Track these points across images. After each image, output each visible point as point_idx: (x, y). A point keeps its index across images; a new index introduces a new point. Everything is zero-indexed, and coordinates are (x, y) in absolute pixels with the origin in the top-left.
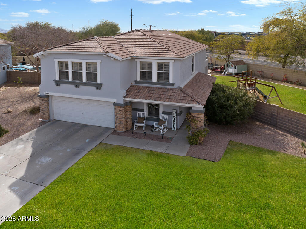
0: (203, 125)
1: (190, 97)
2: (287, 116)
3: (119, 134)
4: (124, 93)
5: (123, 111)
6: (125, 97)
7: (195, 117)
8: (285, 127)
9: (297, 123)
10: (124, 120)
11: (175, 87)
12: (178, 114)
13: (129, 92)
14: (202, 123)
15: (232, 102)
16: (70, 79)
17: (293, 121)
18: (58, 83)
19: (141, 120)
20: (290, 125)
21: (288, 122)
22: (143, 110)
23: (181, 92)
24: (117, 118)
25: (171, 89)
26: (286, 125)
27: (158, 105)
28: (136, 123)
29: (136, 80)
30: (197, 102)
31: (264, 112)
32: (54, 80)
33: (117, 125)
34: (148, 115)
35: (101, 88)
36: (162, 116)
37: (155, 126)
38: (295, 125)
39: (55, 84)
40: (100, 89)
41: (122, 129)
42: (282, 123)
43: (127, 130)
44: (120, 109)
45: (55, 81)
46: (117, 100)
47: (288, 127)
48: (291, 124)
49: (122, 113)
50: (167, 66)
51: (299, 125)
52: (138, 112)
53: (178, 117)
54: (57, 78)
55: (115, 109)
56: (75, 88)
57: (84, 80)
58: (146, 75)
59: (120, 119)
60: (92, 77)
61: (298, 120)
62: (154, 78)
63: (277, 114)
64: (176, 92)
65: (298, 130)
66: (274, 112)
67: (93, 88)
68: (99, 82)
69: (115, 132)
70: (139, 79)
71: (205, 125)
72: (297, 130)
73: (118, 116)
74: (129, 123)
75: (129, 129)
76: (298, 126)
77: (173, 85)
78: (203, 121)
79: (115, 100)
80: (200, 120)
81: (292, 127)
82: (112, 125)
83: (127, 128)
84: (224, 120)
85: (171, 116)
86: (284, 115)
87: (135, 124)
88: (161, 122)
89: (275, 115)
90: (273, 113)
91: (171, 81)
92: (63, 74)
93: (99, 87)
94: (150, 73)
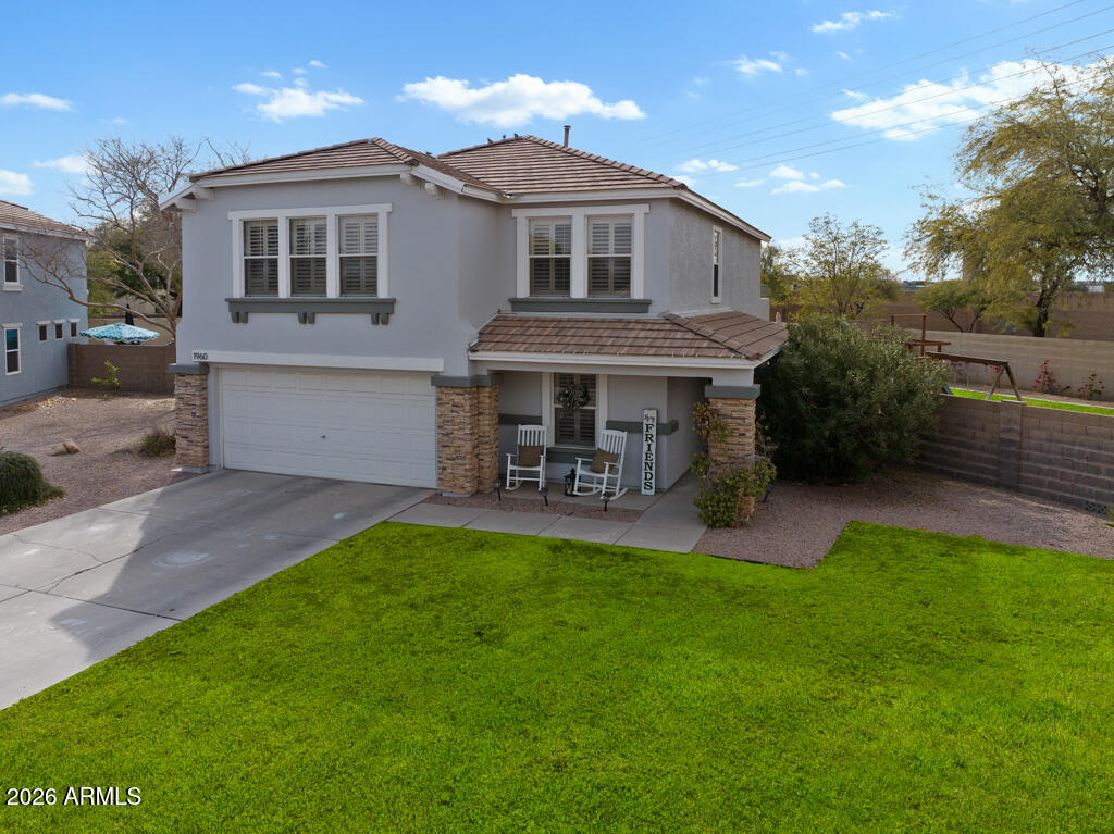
0: (752, 447)
1: (704, 338)
2: (1057, 436)
3: (450, 502)
4: (470, 334)
5: (467, 408)
6: (473, 350)
7: (725, 416)
8: (1051, 485)
9: (1091, 458)
10: (468, 446)
11: (653, 313)
12: (662, 429)
13: (489, 335)
14: (750, 441)
15: (858, 377)
17: (1081, 455)
18: (238, 309)
19: (528, 455)
20: (1070, 471)
21: (1063, 464)
22: (537, 421)
23: (676, 328)
24: (445, 440)
25: (637, 322)
26: (1054, 474)
28: (512, 464)
29: (512, 296)
30: (731, 350)
31: (974, 438)
32: (226, 300)
33: (444, 469)
34: (556, 442)
35: (392, 318)
36: (606, 439)
37: (579, 471)
38: (1086, 468)
39: (228, 316)
40: (386, 322)
41: (462, 481)
42: (1039, 472)
43: (481, 489)
44: (457, 399)
45: (232, 302)
46: (445, 364)
47: (1063, 482)
48: (1073, 466)
49: (463, 416)
51: (1103, 466)
52: (521, 427)
53: (664, 439)
54: (238, 291)
55: (440, 402)
56: (303, 326)
57: (333, 290)
58: (550, 271)
59: (457, 443)
60: (359, 276)
61: (1098, 448)
62: (579, 287)
63: (1021, 434)
64: (657, 327)
65: (1099, 490)
66: (1010, 430)
67: (363, 320)
68: (383, 292)
69: (436, 497)
70: (523, 291)
71: (759, 449)
72: (1095, 489)
73: (449, 428)
74: (488, 461)
75: (488, 486)
76: (1098, 471)
77: (644, 305)
78: (751, 433)
79: (437, 365)
80: (742, 429)
81: (1078, 479)
82: (427, 477)
83: (479, 481)
84: (830, 450)
85: (636, 436)
86: (1043, 434)
87: (510, 467)
89: (1011, 442)
90: (1003, 436)
91: (638, 292)
92: (259, 273)
93: (382, 312)
94: (564, 266)
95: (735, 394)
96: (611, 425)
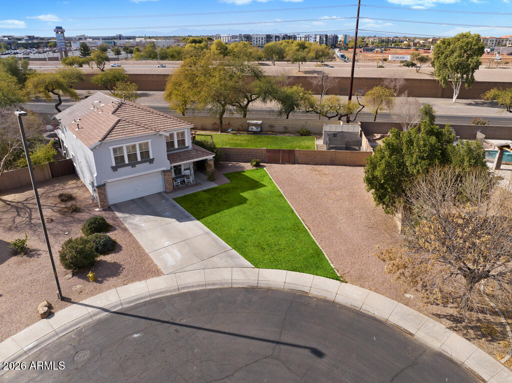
0: (214, 168)
1: (204, 152)
4: (168, 161)
6: (170, 164)
7: (209, 164)
8: (235, 159)
11: (190, 148)
16: (127, 161)
17: (239, 154)
18: (114, 169)
21: (236, 156)
23: (197, 151)
24: (167, 182)
27: (180, 166)
33: (168, 187)
34: (175, 175)
35: (154, 162)
36: (185, 172)
40: (152, 163)
41: (171, 188)
44: (169, 174)
45: (112, 168)
46: (166, 168)
48: (238, 156)
49: (170, 176)
50: (183, 134)
54: (114, 165)
55: (165, 175)
56: (132, 168)
57: (139, 159)
59: (169, 182)
60: (145, 155)
62: (176, 146)
63: (230, 152)
67: (148, 164)
68: (151, 157)
73: (168, 179)
76: (242, 156)
77: (188, 147)
79: (164, 169)
80: (212, 166)
88: (188, 177)
89: (228, 154)
91: (187, 145)
92: (120, 161)
93: (151, 161)
94: (173, 143)
95: (211, 160)
96: (185, 170)
